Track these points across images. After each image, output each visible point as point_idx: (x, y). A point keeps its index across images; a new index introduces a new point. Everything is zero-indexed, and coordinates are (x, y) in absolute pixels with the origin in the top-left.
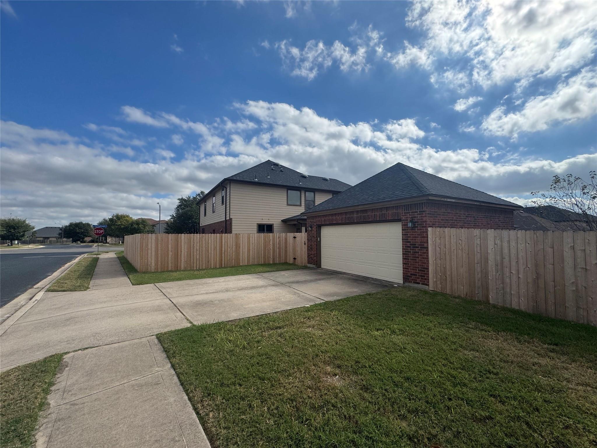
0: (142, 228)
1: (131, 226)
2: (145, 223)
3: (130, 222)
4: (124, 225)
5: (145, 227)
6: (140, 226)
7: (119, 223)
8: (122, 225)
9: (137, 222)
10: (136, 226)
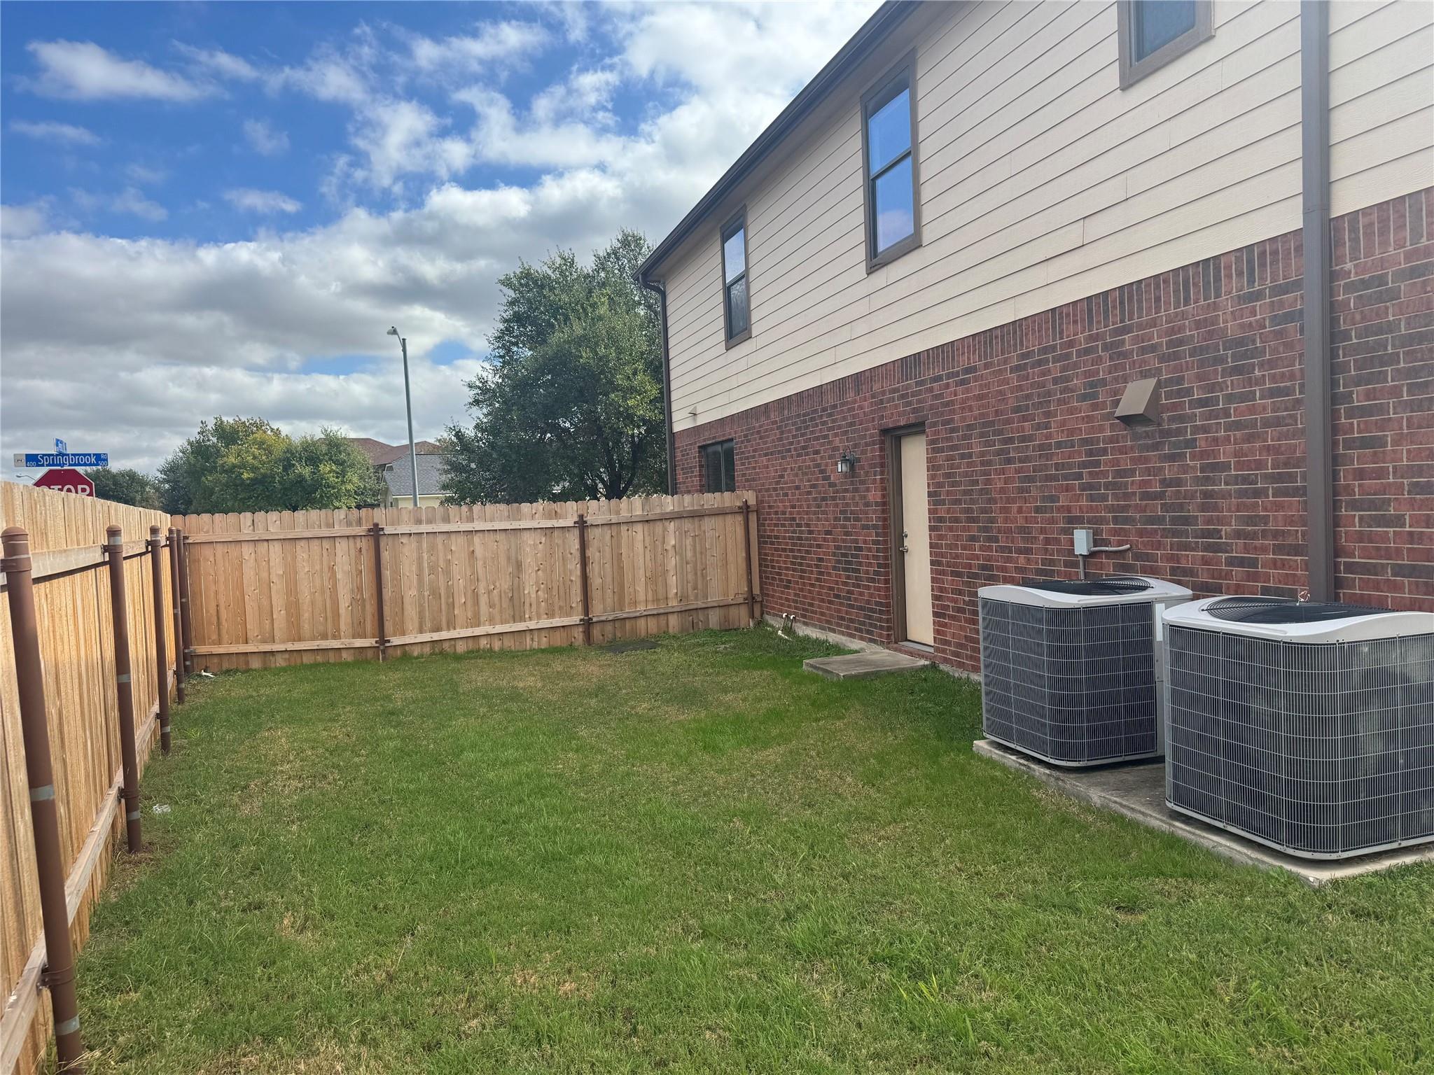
0: (332, 479)
1: (285, 469)
2: (343, 456)
3: (278, 452)
4: (254, 469)
5: (343, 473)
6: (325, 468)
7: (232, 460)
8: (243, 466)
9: (311, 453)
10: (306, 471)
